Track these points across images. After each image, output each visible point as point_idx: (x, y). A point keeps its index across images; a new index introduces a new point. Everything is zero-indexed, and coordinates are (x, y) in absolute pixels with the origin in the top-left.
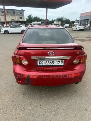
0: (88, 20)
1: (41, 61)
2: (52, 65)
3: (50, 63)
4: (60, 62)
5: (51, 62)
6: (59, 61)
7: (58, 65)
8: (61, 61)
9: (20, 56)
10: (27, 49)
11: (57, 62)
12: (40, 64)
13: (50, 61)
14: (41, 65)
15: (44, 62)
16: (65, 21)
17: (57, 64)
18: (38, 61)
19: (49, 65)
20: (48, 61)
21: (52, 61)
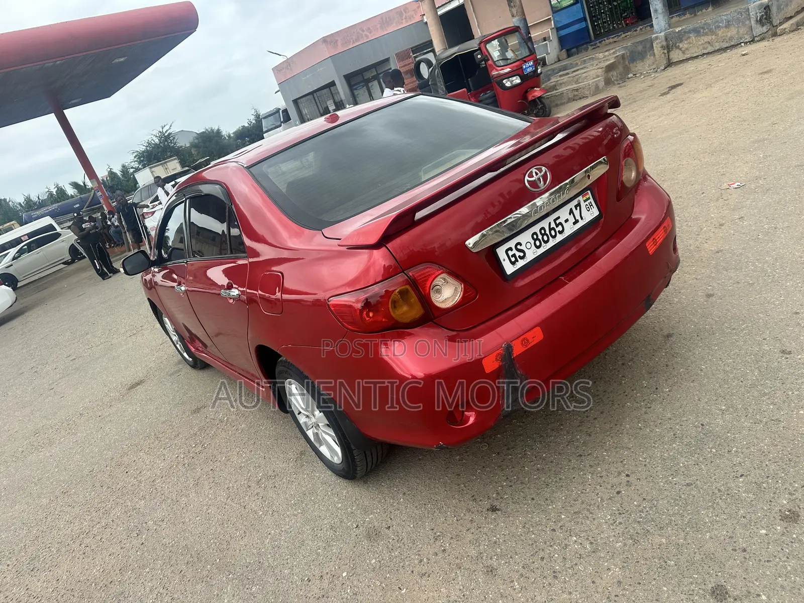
0: (333, 84)
1: (512, 244)
2: (560, 238)
3: (550, 229)
4: (583, 205)
5: (553, 225)
6: (575, 202)
7: (581, 224)
8: (580, 198)
9: (411, 273)
10: (419, 215)
11: (571, 212)
12: (513, 263)
13: (544, 224)
14: (521, 263)
15: (525, 238)
16: (193, 145)
17: (576, 222)
18: (501, 252)
19: (552, 243)
20: (536, 229)
21: (551, 219)
